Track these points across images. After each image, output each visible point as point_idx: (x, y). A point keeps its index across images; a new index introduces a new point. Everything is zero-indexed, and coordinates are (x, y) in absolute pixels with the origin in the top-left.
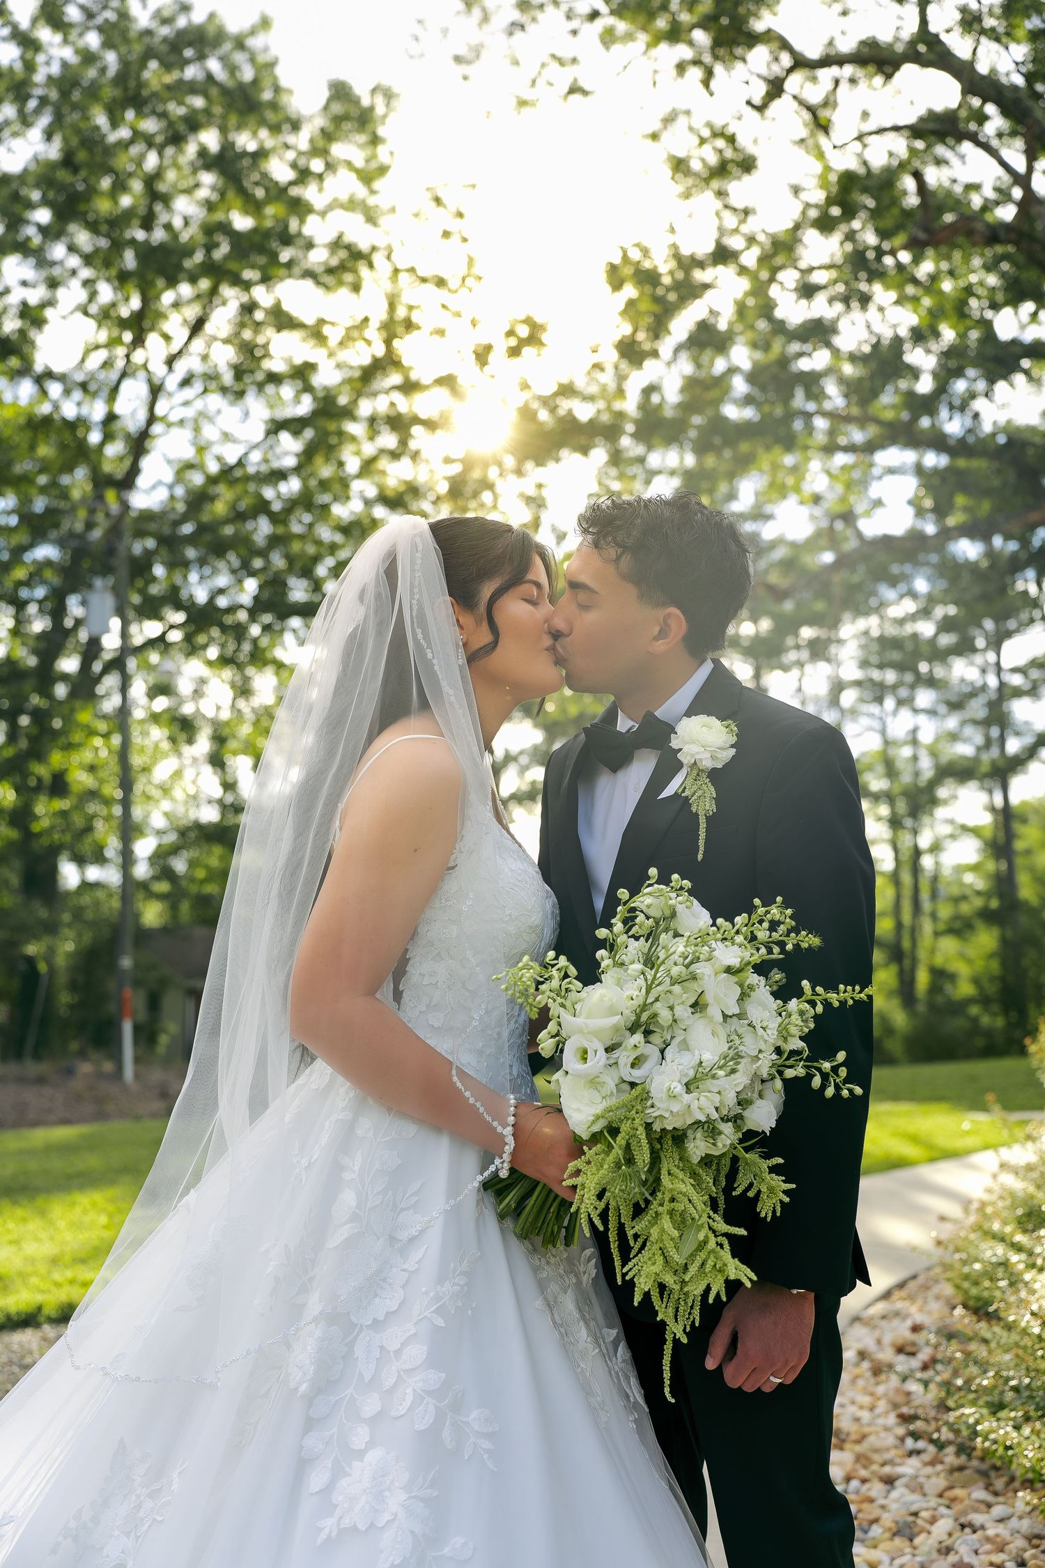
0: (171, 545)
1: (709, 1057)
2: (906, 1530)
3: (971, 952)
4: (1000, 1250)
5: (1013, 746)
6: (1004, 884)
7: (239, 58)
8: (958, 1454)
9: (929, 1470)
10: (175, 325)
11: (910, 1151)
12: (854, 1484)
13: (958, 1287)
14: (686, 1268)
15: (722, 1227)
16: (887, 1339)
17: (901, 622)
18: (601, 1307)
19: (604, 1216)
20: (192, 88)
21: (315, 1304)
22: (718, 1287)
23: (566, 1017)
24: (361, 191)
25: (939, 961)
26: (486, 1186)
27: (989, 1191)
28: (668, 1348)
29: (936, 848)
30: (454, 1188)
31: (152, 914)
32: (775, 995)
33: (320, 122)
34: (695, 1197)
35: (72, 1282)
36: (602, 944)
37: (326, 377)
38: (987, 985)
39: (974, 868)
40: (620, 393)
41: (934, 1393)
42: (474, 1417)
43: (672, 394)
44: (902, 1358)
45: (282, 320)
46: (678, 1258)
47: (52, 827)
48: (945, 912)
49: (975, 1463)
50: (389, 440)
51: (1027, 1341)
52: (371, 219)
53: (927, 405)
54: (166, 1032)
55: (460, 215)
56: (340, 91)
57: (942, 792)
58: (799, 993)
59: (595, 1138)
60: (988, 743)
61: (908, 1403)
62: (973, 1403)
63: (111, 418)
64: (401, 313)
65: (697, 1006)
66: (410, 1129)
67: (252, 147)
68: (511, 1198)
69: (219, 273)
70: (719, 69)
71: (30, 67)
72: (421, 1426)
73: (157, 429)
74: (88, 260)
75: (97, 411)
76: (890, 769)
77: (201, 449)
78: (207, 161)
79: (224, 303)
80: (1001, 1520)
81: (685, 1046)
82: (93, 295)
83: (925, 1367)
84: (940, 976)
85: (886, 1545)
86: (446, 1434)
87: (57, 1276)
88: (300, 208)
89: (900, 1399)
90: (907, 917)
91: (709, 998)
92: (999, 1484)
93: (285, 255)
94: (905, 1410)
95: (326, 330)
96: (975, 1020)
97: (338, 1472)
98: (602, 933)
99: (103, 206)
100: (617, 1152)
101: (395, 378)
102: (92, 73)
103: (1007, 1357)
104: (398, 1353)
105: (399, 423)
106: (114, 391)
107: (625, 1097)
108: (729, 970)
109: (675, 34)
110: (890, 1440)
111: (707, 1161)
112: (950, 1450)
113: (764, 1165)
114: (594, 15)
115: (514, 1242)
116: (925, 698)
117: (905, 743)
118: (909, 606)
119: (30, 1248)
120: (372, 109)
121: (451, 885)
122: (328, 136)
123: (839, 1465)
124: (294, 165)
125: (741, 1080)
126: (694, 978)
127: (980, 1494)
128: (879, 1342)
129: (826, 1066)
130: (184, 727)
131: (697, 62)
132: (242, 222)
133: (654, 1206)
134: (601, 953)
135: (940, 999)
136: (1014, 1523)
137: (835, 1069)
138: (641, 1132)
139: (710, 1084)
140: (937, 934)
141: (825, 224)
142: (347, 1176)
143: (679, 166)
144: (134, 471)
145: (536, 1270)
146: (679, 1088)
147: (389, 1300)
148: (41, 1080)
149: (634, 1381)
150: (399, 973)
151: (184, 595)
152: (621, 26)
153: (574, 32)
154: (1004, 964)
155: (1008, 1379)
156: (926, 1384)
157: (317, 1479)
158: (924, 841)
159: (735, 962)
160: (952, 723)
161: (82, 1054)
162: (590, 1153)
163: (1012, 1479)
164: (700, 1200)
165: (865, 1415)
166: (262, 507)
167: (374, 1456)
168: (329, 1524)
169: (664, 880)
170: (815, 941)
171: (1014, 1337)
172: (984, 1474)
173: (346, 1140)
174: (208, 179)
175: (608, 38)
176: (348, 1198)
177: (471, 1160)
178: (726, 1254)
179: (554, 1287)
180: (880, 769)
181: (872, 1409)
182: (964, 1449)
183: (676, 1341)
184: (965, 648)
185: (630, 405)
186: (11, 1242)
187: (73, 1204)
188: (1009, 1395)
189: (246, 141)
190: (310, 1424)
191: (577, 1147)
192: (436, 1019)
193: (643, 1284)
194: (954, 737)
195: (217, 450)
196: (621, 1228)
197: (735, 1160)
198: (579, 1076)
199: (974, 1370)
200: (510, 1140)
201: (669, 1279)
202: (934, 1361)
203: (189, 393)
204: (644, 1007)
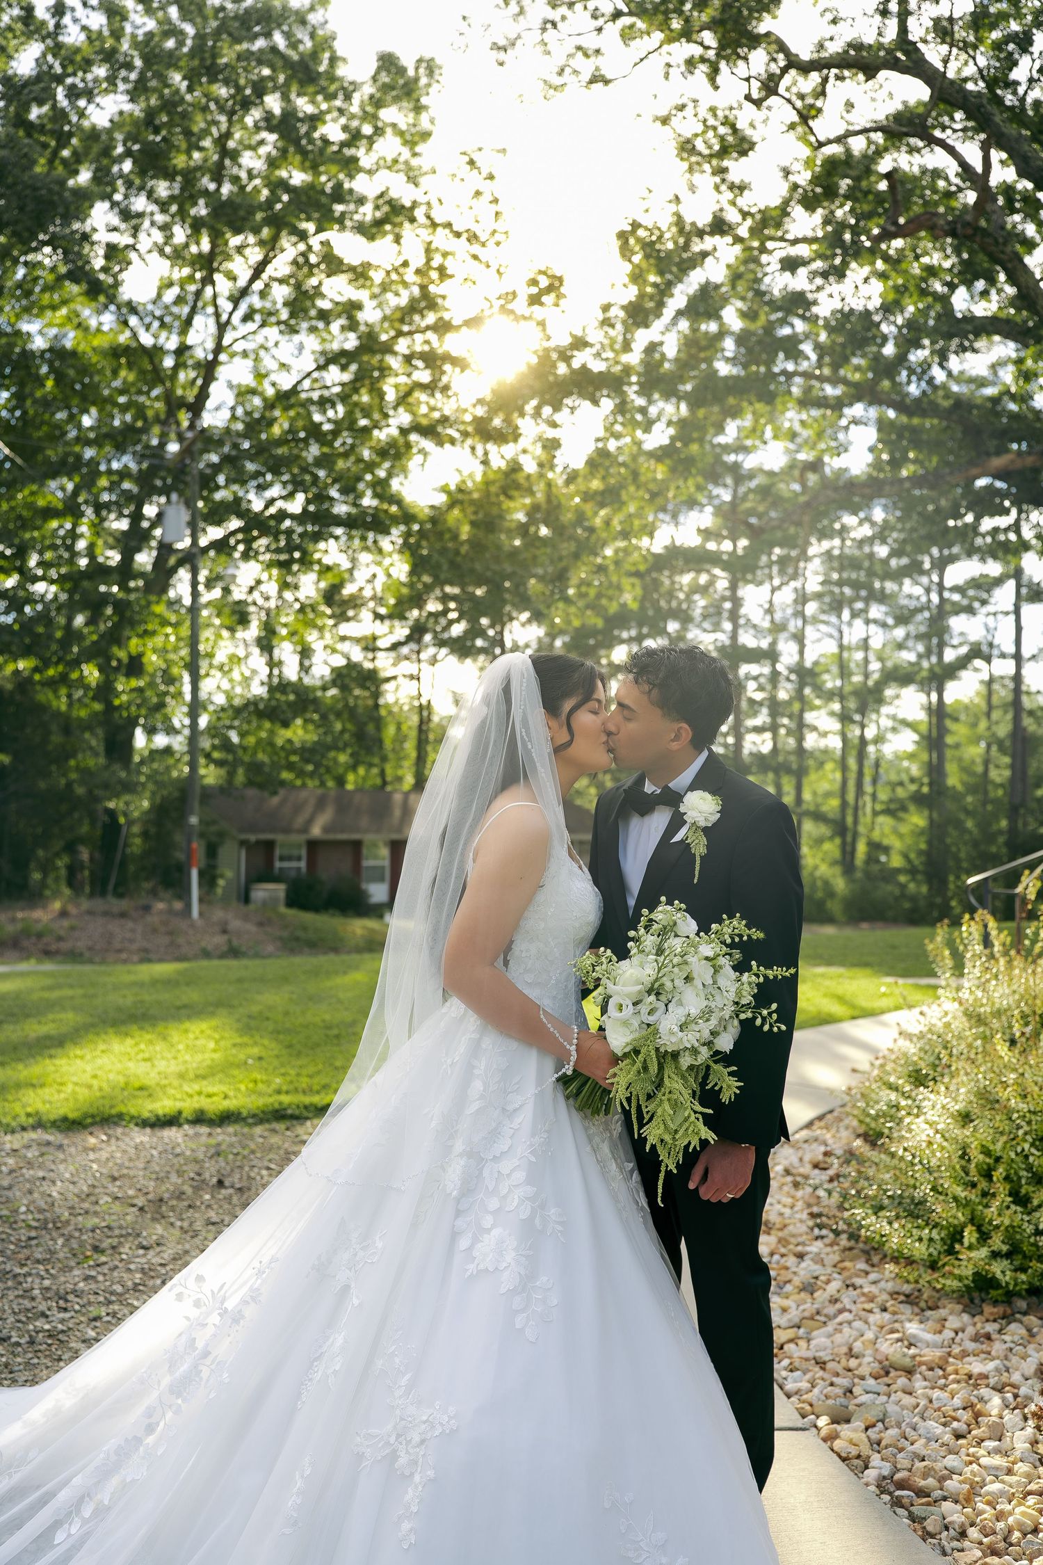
0: (232, 462)
1: (694, 1012)
2: (809, 1288)
3: (904, 829)
4: (893, 1096)
5: (950, 655)
6: (935, 771)
7: (301, 34)
8: (849, 1239)
9: (828, 1249)
10: (241, 268)
11: (837, 1009)
12: (776, 1257)
13: (861, 1122)
14: (676, 1132)
15: (699, 1108)
16: (807, 1158)
17: (861, 543)
18: (625, 1150)
19: (629, 1100)
20: (259, 59)
21: (459, 1146)
22: (695, 1142)
23: (610, 985)
24: (406, 153)
25: (876, 836)
26: (558, 1080)
27: (891, 1050)
28: (662, 1175)
29: (879, 740)
30: (540, 1081)
31: (210, 775)
32: (735, 968)
33: (368, 90)
34: (684, 1091)
35: (199, 1093)
36: (632, 939)
37: (370, 315)
38: (912, 856)
39: (911, 756)
40: (627, 347)
41: (836, 1197)
42: (553, 1212)
43: (671, 348)
44: (817, 1171)
45: (333, 264)
46: (673, 1126)
47: (129, 703)
48: (883, 796)
49: (861, 1245)
50: (424, 376)
51: (903, 1165)
52: (413, 180)
53: (889, 369)
54: (222, 876)
55: (491, 177)
56: (388, 62)
57: (889, 692)
58: (749, 969)
59: (626, 1055)
60: (928, 653)
61: (818, 1204)
62: (863, 1206)
63: (182, 350)
64: (437, 261)
65: (688, 979)
66: (514, 1045)
67: (310, 109)
68: (573, 1087)
69: (280, 223)
70: (723, 65)
71: (117, 34)
72: (523, 1217)
73: (223, 357)
74: (163, 206)
75: (172, 343)
76: (844, 672)
77: (260, 376)
78: (269, 122)
79: (282, 251)
80: (874, 1283)
81: (680, 1003)
82: (169, 238)
83: (831, 1180)
84: (877, 847)
85: (796, 1297)
86: (537, 1221)
87: (186, 1088)
88: (351, 166)
89: (813, 1201)
90: (851, 797)
91: (695, 975)
92: (876, 1259)
93: (339, 208)
94: (815, 1210)
95: (372, 273)
96: (903, 887)
97: (476, 1240)
98: (632, 934)
99: (180, 161)
100: (639, 1065)
101: (431, 318)
102: (170, 44)
103: (887, 1176)
104: (509, 1175)
105: (432, 360)
106: (188, 322)
107: (644, 1033)
108: (707, 958)
109: (687, 34)
110: (804, 1229)
111: (691, 1068)
112: (844, 1236)
113: (726, 1071)
114: (617, 14)
115: (574, 1112)
116: (876, 611)
117: (857, 648)
118: (866, 531)
119: (161, 1065)
120: (417, 79)
121: (541, 897)
122: (377, 103)
123: (766, 1245)
124: (345, 128)
125: (713, 1022)
126: (686, 963)
127: (862, 1265)
128: (801, 1160)
129: (765, 1012)
130: (239, 616)
131: (703, 60)
132: (298, 178)
133: (660, 1095)
134: (630, 944)
135: (875, 868)
136: (882, 1284)
137: (770, 1014)
138: (653, 1053)
139: (693, 1026)
140: (875, 814)
141: (810, 203)
142: (476, 1072)
143: (686, 147)
144: (203, 395)
145: (586, 1129)
146: (676, 1029)
147: (503, 1145)
148: (123, 915)
149: (642, 1194)
150: (508, 949)
151: (244, 505)
152: (641, 25)
153: (600, 30)
154: (929, 843)
155: (886, 1191)
156: (830, 1193)
157: (463, 1243)
158: (870, 733)
159: (710, 954)
160: (900, 633)
161: (154, 893)
162: (621, 1064)
163: (885, 1256)
164: (687, 1093)
165: (787, 1211)
166: (315, 431)
167: (496, 1232)
168: (472, 1267)
169: (670, 903)
170: (761, 935)
171: (895, 1161)
172: (866, 1253)
173: (475, 1050)
174: (272, 137)
175: (628, 35)
176: (478, 1085)
177: (549, 1064)
178: (700, 1125)
179: (597, 1139)
180: (835, 669)
181: (792, 1207)
182: (854, 1236)
183: (668, 1173)
184: (914, 570)
185: (634, 358)
186: (145, 1060)
187: (186, 1031)
188: (886, 1202)
189: (304, 105)
190: (458, 1213)
191: (615, 1060)
192: (529, 978)
193: (652, 1140)
194: (900, 646)
195: (273, 377)
196: (639, 1107)
197: (708, 1067)
198: (617, 1020)
199: (863, 1183)
200: (574, 1053)
201: (667, 1138)
202: (838, 1176)
203: (251, 326)
204: (657, 980)
